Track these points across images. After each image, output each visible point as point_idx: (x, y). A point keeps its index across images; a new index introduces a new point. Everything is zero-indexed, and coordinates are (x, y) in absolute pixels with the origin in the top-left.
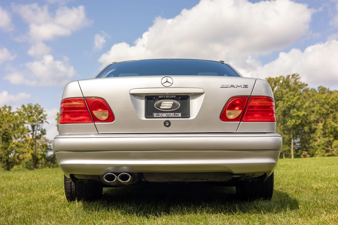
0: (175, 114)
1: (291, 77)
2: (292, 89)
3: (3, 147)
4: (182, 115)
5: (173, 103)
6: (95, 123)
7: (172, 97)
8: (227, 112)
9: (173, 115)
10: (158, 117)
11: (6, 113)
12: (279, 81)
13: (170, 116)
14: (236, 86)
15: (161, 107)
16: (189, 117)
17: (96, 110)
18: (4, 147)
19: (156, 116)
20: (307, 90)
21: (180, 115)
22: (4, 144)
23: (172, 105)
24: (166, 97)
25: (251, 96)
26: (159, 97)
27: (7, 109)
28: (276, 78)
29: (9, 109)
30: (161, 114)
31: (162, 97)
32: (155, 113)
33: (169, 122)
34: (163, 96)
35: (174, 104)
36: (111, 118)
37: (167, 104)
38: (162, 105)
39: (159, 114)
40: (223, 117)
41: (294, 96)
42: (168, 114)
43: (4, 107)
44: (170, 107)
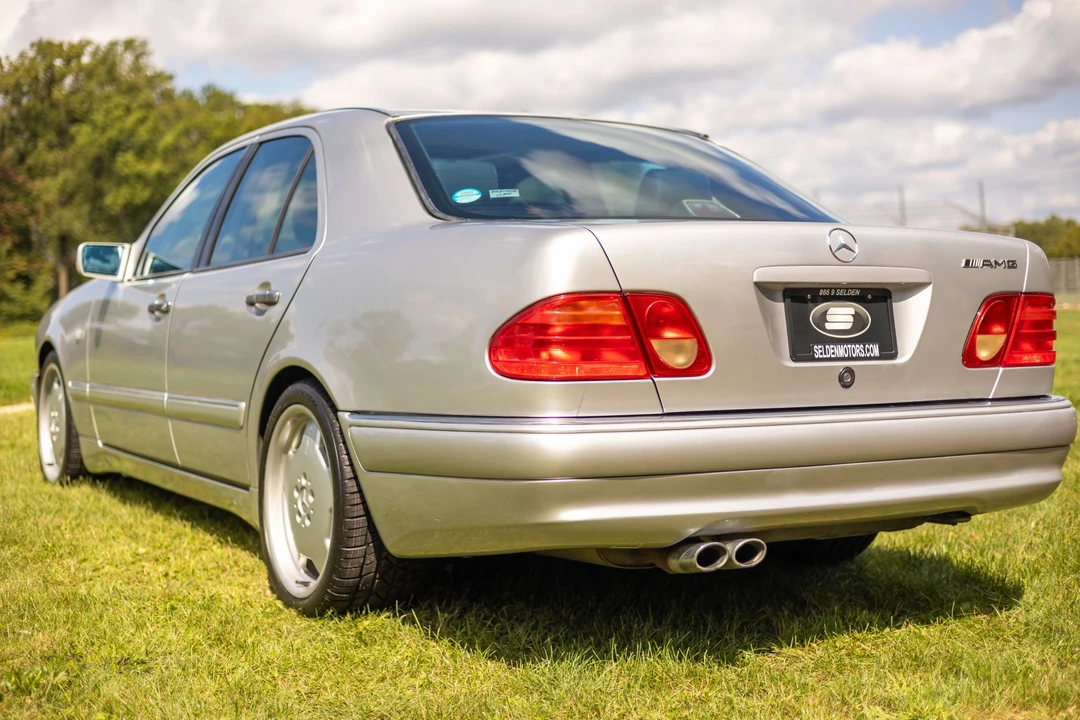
0: (864, 347)
1: (120, 49)
2: (124, 87)
4: (880, 349)
5: (854, 313)
6: (655, 379)
7: (852, 293)
8: (979, 338)
9: (860, 351)
10: (825, 356)
12: (79, 56)
13: (854, 355)
14: (994, 264)
16: (894, 356)
19: (821, 354)
20: (168, 96)
21: (876, 350)
23: (851, 319)
24: (837, 293)
26: (822, 293)
28: (72, 46)
30: (833, 349)
31: (827, 293)
32: (817, 343)
33: (849, 370)
34: (831, 289)
35: (856, 316)
36: (703, 361)
37: (840, 317)
38: (828, 318)
39: (827, 347)
41: (128, 110)
42: (849, 346)
44: (848, 326)
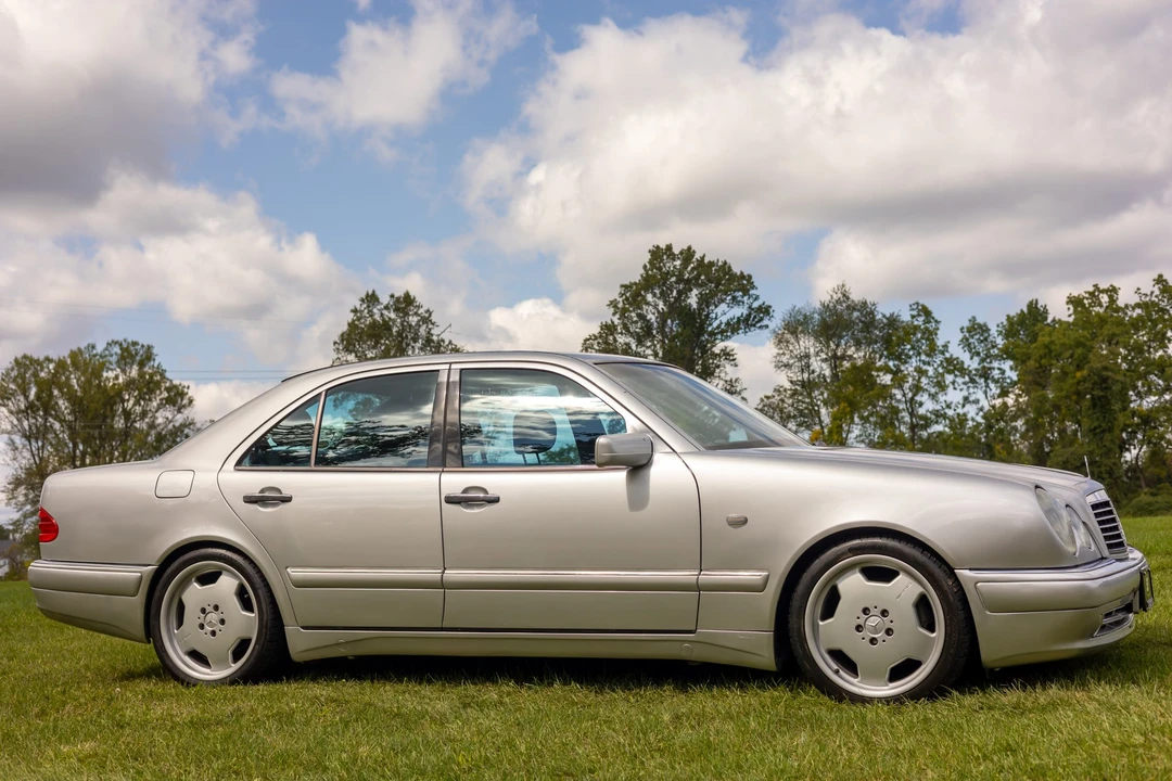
3: (1095, 428)
11: (1102, 311)
18: (1100, 426)
22: (1098, 419)
27: (1105, 299)
29: (1111, 297)
43: (1090, 293)
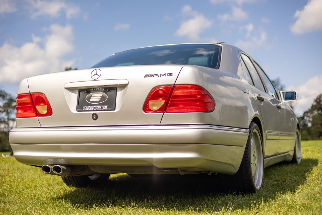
0: (102, 106)
4: (108, 107)
5: (101, 96)
7: (101, 89)
8: (151, 103)
9: (100, 108)
10: (87, 110)
13: (97, 109)
14: (159, 75)
15: (91, 100)
16: (115, 109)
17: (39, 105)
19: (86, 109)
21: (106, 107)
23: (100, 98)
24: (96, 89)
25: (175, 84)
26: (90, 90)
30: (90, 107)
32: (85, 106)
33: (96, 115)
34: (93, 89)
36: (50, 112)
37: (96, 97)
39: (88, 107)
40: (146, 108)
42: (96, 106)
44: (98, 100)
